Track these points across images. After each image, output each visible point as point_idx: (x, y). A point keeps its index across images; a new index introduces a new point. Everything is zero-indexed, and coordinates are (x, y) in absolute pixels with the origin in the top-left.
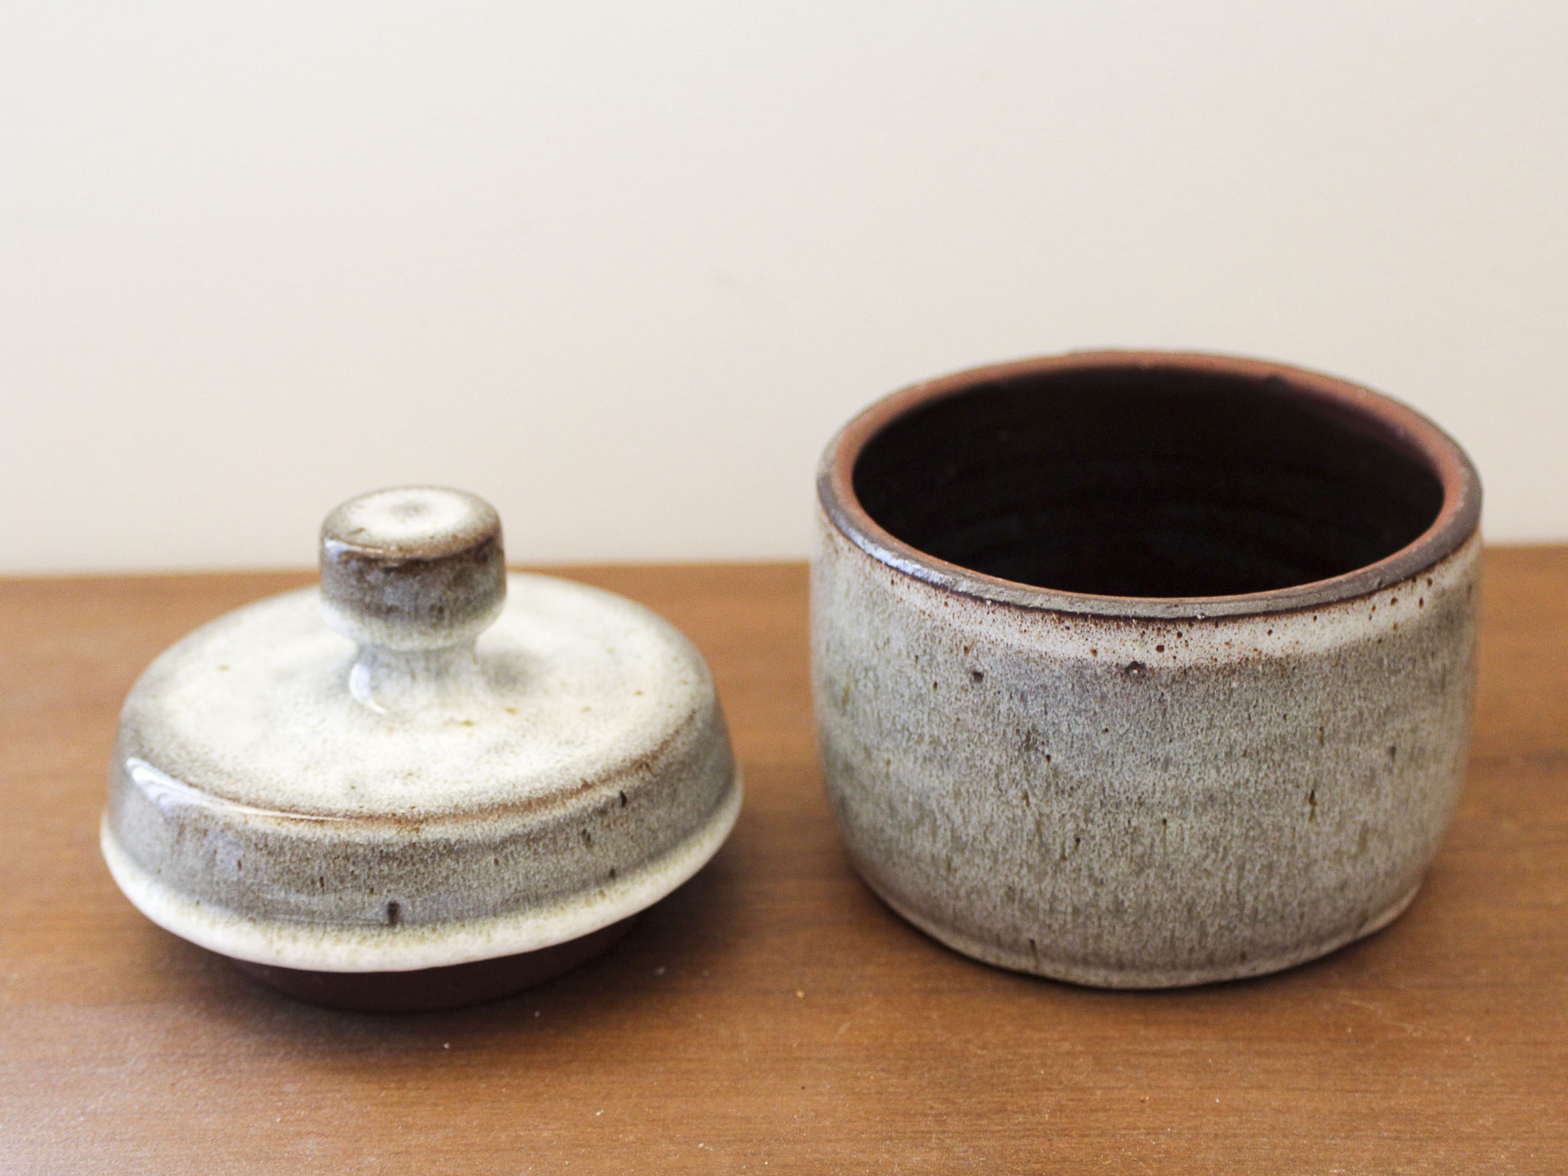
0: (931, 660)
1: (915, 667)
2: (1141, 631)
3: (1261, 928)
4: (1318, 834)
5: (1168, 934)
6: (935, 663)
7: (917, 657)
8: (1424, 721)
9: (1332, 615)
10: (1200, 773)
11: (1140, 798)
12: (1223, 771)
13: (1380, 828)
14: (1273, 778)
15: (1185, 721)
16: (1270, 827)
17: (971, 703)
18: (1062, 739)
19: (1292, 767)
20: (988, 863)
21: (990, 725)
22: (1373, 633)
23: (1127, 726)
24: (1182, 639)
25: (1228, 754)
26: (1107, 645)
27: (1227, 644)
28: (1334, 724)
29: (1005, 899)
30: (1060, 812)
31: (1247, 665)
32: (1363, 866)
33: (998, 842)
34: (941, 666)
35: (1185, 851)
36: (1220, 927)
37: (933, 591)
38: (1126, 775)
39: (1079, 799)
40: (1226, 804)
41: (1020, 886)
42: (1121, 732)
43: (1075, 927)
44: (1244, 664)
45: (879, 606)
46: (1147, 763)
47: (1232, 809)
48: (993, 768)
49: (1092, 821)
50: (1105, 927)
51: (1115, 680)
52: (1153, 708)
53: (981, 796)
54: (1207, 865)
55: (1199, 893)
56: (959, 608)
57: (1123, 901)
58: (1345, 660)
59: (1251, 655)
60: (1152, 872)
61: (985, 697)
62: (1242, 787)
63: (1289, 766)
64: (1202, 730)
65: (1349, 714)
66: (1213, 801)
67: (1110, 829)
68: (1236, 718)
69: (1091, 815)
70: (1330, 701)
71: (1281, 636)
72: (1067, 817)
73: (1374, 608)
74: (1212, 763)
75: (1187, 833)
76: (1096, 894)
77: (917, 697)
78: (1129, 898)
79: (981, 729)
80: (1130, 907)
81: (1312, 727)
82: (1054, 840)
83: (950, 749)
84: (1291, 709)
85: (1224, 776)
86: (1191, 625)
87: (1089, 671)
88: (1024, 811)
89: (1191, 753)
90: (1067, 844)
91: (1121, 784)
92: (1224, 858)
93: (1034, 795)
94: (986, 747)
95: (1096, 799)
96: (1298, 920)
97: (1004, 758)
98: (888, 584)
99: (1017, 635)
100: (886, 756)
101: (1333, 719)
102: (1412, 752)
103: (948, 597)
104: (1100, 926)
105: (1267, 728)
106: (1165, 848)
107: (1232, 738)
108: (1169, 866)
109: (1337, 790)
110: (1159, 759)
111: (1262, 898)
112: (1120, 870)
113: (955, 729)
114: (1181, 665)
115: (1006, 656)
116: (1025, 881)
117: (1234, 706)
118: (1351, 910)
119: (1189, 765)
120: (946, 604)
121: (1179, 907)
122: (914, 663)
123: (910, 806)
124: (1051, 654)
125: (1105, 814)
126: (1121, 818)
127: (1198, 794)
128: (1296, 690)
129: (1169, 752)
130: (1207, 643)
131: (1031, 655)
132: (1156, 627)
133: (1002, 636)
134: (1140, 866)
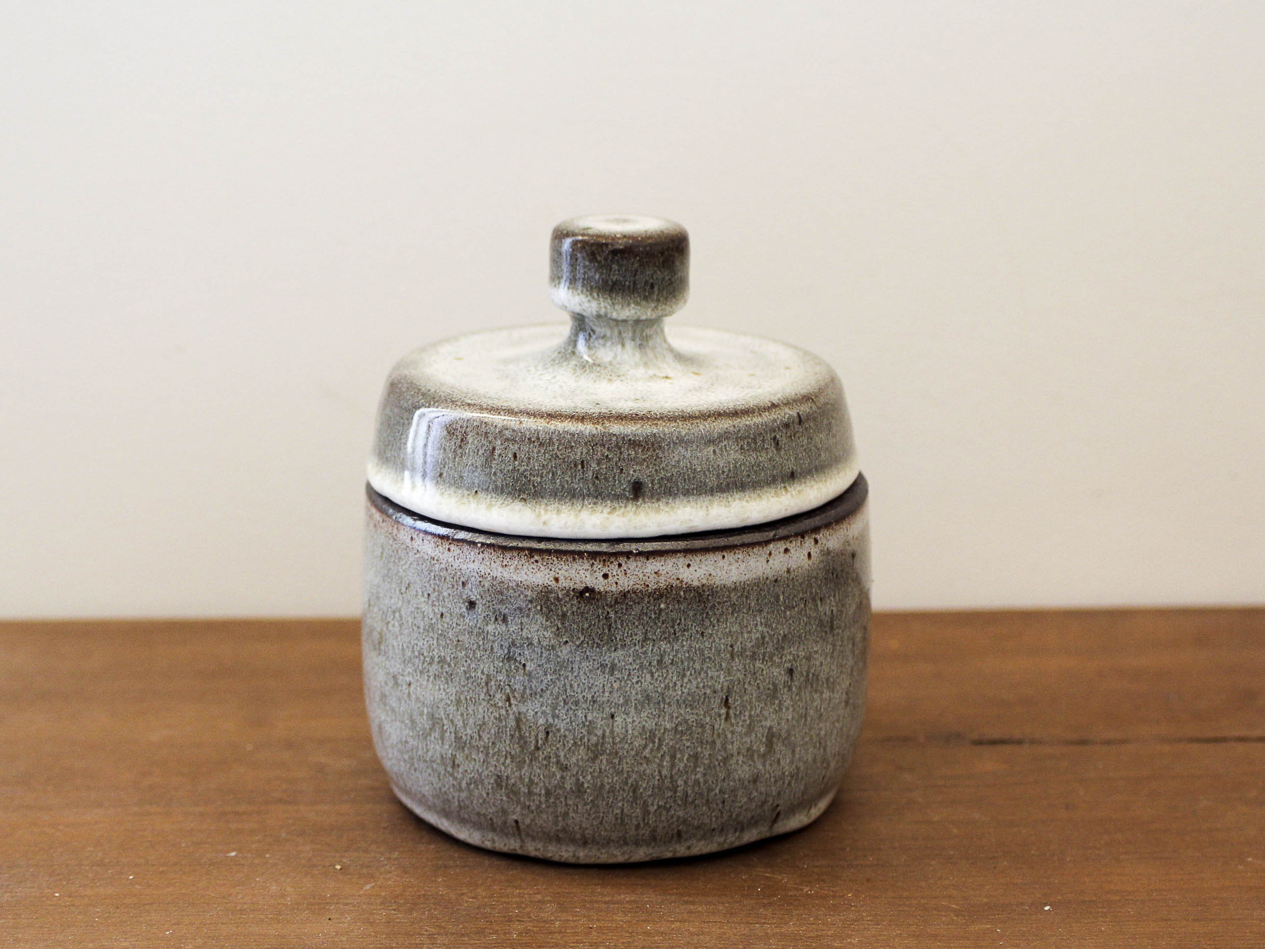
0: (439, 595)
1: (427, 603)
2: (591, 562)
3: (691, 810)
4: (733, 732)
5: (619, 811)
6: (441, 598)
7: (429, 595)
8: (816, 652)
9: (737, 556)
10: (638, 677)
11: (593, 697)
12: (656, 675)
13: (784, 734)
14: (695, 683)
15: (626, 635)
16: (695, 724)
17: (467, 627)
18: (534, 651)
19: (710, 675)
20: (482, 756)
21: (481, 643)
22: (770, 573)
23: (582, 639)
24: (622, 569)
25: (660, 662)
26: (566, 574)
27: (656, 573)
28: (741, 643)
29: (495, 786)
30: (533, 710)
31: (672, 591)
32: (771, 765)
33: (489, 739)
34: (446, 600)
35: (629, 741)
36: (659, 807)
37: (440, 540)
38: (582, 678)
39: (548, 699)
40: (659, 703)
41: (506, 774)
42: (577, 643)
43: (548, 807)
44: (669, 591)
45: (403, 560)
46: (598, 668)
47: (664, 708)
48: (484, 677)
49: (558, 717)
50: (570, 805)
51: (572, 602)
52: (601, 623)
53: (475, 701)
54: (647, 753)
55: (640, 776)
56: (459, 551)
57: (583, 783)
58: (748, 592)
59: (675, 583)
60: (604, 758)
61: (477, 621)
62: (671, 689)
63: (707, 674)
64: (639, 641)
65: (754, 637)
66: (649, 700)
67: (571, 723)
68: (664, 632)
69: (557, 711)
70: (738, 624)
71: (697, 568)
72: (539, 714)
73: (770, 554)
74: (647, 669)
75: (630, 725)
76: (562, 777)
77: (429, 627)
78: (587, 781)
79: (475, 647)
80: (588, 787)
81: (724, 644)
82: (530, 734)
83: (453, 665)
84: (706, 628)
85: (657, 680)
86: (628, 558)
87: (553, 595)
88: (507, 711)
89: (631, 660)
90: (540, 736)
91: (579, 685)
92: (659, 748)
93: (514, 697)
94: (479, 661)
95: (561, 698)
96: (721, 806)
97: (492, 668)
98: (408, 540)
99: (500, 569)
100: (408, 679)
101: (740, 639)
102: (808, 675)
103: (450, 544)
104: (566, 805)
105: (688, 642)
106: (613, 738)
107: (662, 649)
108: (617, 753)
109: (746, 698)
110: (607, 665)
111: (690, 783)
112: (580, 757)
113: (456, 648)
114: (621, 589)
115: (493, 586)
116: (509, 770)
117: (663, 623)
118: (764, 803)
119: (630, 670)
120: (449, 550)
121: (626, 788)
122: (426, 600)
123: (425, 717)
124: (524, 583)
125: (568, 711)
126: (579, 713)
127: (637, 694)
128: (710, 613)
129: (614, 659)
130: (641, 571)
131: (511, 584)
132: (602, 559)
133: (489, 571)
134: (595, 752)
